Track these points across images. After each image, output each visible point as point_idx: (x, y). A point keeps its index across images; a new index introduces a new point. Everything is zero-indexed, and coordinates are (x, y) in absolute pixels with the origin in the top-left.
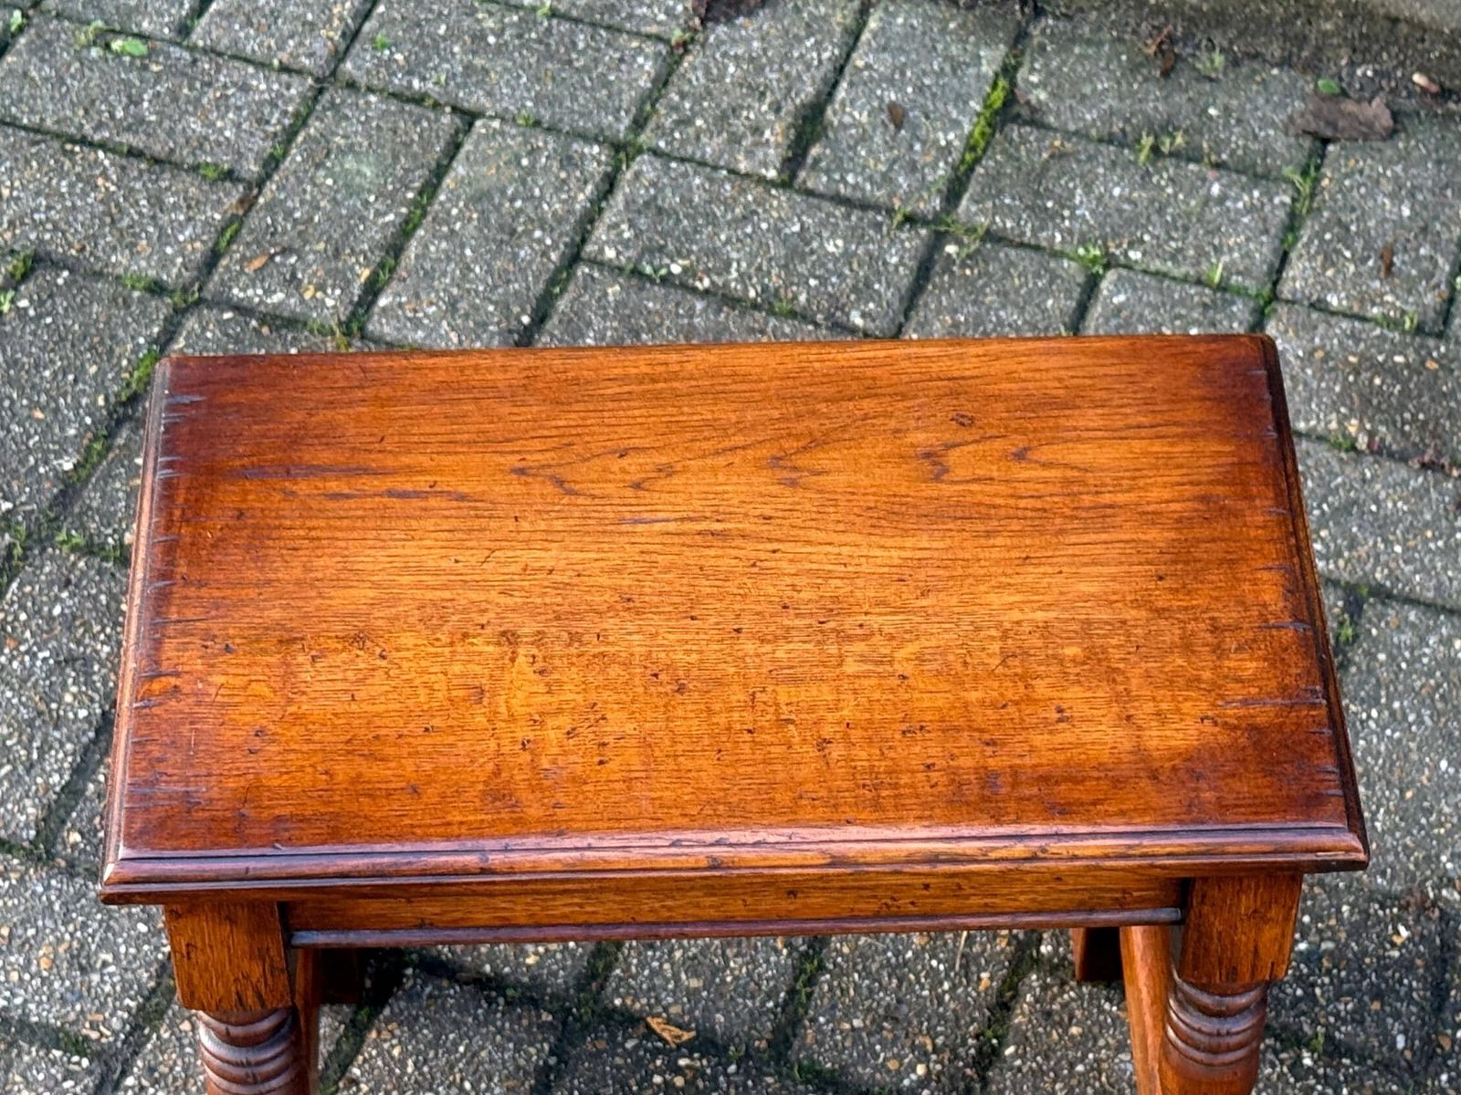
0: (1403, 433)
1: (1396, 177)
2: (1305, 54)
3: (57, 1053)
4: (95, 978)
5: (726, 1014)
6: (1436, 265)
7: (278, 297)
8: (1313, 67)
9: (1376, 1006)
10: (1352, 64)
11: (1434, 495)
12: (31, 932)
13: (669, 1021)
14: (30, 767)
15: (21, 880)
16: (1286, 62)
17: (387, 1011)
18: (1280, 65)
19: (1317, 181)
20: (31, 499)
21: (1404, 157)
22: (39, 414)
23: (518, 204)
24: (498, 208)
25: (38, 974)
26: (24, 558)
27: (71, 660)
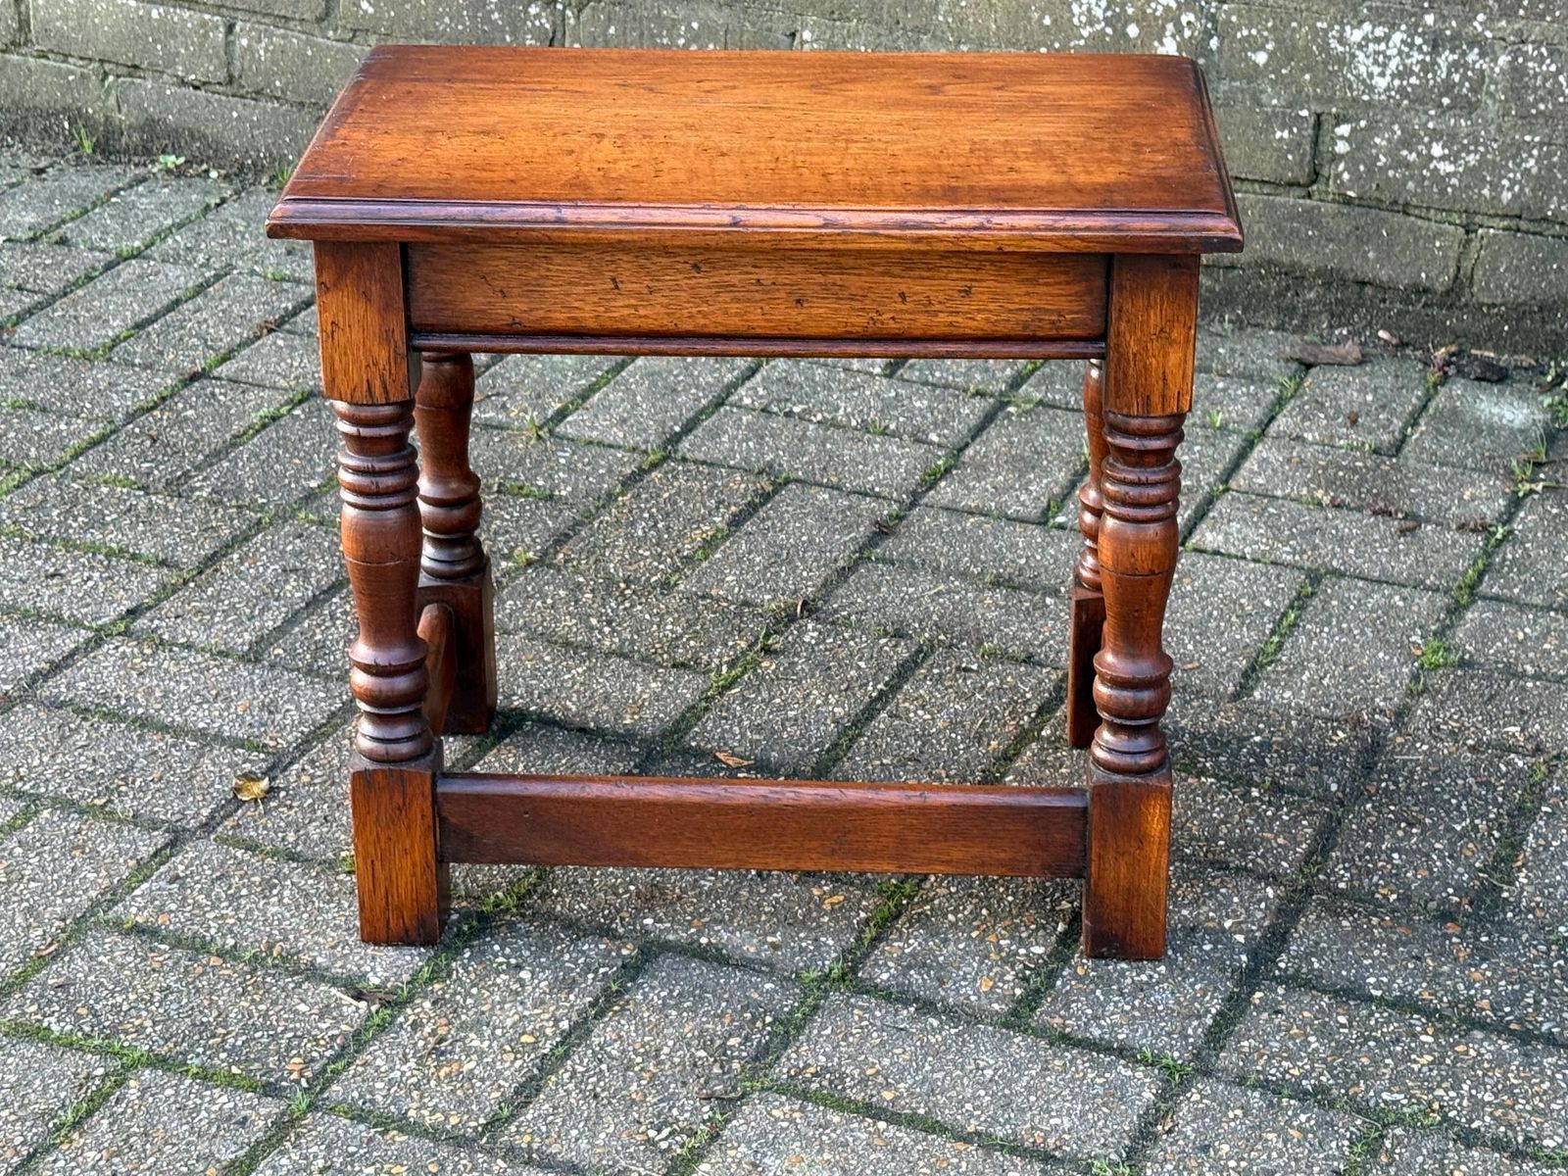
0: (1359, 498)
1: (1363, 383)
2: (1295, 322)
3: (241, 751)
4: (279, 717)
5: (780, 752)
6: (1391, 422)
7: (492, 414)
8: (1301, 329)
9: (1316, 769)
10: (1331, 327)
11: (1382, 527)
12: (233, 693)
13: (733, 755)
14: (251, 618)
15: (233, 669)
16: (1280, 328)
17: (507, 740)
18: (1276, 329)
19: (1299, 385)
20: (281, 498)
21: (1372, 374)
22: (297, 461)
23: (681, 378)
24: (665, 380)
25: (236, 713)
26: (271, 524)
27: (295, 570)
